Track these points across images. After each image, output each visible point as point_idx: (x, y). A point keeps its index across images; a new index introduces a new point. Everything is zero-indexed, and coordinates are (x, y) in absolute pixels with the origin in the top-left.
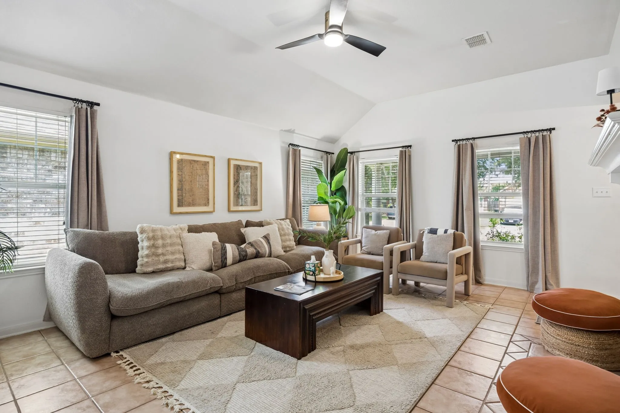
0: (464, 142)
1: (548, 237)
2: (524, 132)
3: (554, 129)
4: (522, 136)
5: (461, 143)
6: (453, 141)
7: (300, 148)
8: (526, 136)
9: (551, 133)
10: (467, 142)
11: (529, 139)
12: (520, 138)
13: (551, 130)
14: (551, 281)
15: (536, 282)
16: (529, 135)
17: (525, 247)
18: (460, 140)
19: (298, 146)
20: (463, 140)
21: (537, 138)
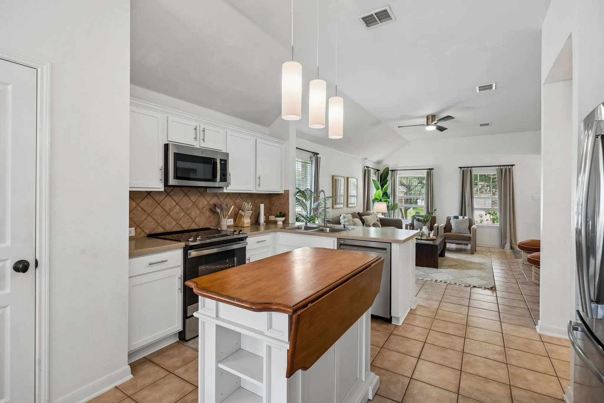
0: (466, 169)
1: (512, 220)
2: (499, 166)
3: (514, 165)
4: (498, 167)
5: (464, 169)
6: (459, 168)
7: (370, 169)
8: (500, 167)
9: (512, 167)
10: (468, 169)
11: (502, 169)
12: (497, 169)
13: (512, 165)
14: (513, 242)
15: (505, 244)
16: (502, 167)
17: (500, 226)
18: (463, 167)
19: (369, 167)
20: (465, 167)
21: (506, 169)
